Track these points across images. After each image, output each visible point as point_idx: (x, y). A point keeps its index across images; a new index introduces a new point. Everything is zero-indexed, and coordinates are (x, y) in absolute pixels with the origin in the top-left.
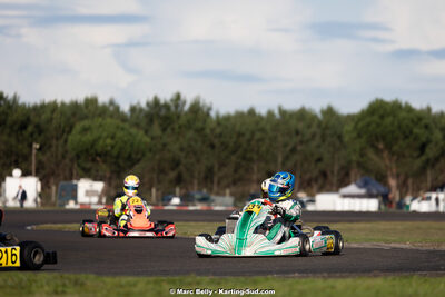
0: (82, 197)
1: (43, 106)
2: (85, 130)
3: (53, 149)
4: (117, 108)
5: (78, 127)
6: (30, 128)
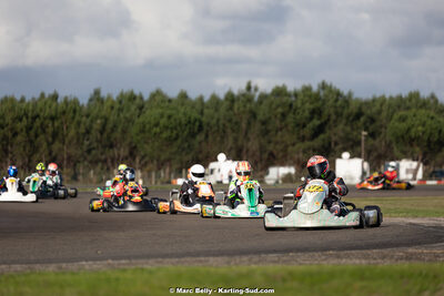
0: (403, 175)
1: (374, 100)
2: (403, 119)
3: (382, 136)
4: (436, 101)
5: (396, 116)
6: (362, 119)
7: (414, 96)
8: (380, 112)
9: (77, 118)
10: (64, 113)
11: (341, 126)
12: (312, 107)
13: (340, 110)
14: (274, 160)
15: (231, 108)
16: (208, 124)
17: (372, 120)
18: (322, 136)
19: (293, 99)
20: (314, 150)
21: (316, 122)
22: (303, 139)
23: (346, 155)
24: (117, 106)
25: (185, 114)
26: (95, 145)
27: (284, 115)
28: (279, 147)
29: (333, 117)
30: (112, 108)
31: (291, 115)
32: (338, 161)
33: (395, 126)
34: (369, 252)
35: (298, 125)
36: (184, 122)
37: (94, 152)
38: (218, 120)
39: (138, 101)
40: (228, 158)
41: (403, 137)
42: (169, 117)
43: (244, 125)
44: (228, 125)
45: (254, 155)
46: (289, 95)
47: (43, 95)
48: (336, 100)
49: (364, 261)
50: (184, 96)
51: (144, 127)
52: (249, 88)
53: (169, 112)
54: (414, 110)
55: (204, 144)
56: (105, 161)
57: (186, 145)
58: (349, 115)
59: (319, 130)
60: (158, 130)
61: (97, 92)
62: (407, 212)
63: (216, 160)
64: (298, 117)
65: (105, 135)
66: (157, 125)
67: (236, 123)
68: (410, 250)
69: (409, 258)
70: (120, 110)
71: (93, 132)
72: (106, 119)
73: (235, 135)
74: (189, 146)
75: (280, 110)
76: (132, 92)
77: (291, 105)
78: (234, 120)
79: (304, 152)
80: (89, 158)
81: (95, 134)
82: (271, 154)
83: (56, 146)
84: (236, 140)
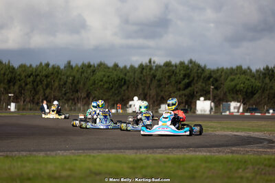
0: (232, 110)
1: (218, 70)
2: (232, 80)
3: (221, 89)
4: (251, 71)
5: (229, 79)
6: (211, 80)
7: (239, 68)
8: (221, 76)
9: (59, 76)
10: (52, 74)
11: (200, 83)
12: (184, 72)
13: (200, 75)
14: (163, 100)
15: (142, 72)
16: (129, 81)
17: (217, 80)
18: (190, 88)
19: (174, 68)
20: (185, 96)
21: (186, 81)
22: (179, 90)
23: (202, 99)
24: (80, 70)
25: (117, 75)
26: (69, 91)
27: (169, 77)
28: (167, 94)
29: (196, 78)
30: (78, 71)
31: (173, 77)
32: (198, 102)
33: (228, 84)
34: (212, 149)
35: (177, 82)
36: (116, 79)
37: (68, 95)
38: (134, 79)
39: (92, 68)
40: (139, 99)
41: (232, 90)
42: (108, 77)
43: (148, 82)
44: (140, 81)
45: (153, 98)
46: (172, 66)
47: (41, 64)
48: (198, 70)
49: (208, 154)
50: (116, 66)
51: (95, 82)
52: (150, 62)
53: (108, 74)
54: (239, 75)
55: (126, 91)
56: (74, 99)
57: (117, 92)
58: (204, 77)
59: (188, 85)
60: (102, 83)
61: (69, 63)
62: (233, 129)
63: (133, 100)
64: (177, 78)
65: (74, 85)
66: (101, 81)
67: (144, 80)
68: (233, 148)
69: (232, 152)
70: (82, 72)
71: (67, 84)
72: (74, 77)
73: (143, 87)
74: (118, 92)
75: (168, 74)
76: (89, 63)
77: (173, 72)
78: (143, 79)
79: (180, 96)
80: (65, 98)
81: (68, 85)
82: (163, 98)
83: (48, 91)
84: (144, 89)
